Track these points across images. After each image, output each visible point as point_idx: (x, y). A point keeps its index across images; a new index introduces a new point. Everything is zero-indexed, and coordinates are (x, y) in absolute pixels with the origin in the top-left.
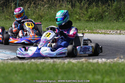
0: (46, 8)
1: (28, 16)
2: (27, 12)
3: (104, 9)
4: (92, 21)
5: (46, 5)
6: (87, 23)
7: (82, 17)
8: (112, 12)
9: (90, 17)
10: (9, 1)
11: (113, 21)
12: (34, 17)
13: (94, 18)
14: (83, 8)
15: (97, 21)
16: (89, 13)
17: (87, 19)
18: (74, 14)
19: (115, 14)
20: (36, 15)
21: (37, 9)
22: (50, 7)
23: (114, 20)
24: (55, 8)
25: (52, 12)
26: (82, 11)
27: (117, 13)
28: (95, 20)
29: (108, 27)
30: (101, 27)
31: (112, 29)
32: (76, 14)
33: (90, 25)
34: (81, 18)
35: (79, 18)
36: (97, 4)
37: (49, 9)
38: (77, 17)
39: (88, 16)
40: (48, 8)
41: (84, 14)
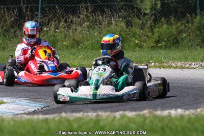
0: (84, 27)
1: (56, 41)
2: (54, 35)
3: (181, 28)
4: (161, 47)
5: (86, 24)
6: (152, 52)
7: (145, 41)
8: (192, 32)
9: (158, 42)
10: (24, 18)
11: (195, 47)
12: (65, 43)
13: (163, 43)
14: (146, 27)
15: (170, 48)
16: (156, 35)
17: (152, 45)
18: (131, 37)
19: (198, 35)
20: (68, 40)
21: (70, 31)
22: (91, 27)
23: (197, 46)
24: (100, 27)
25: (96, 35)
26: (145, 33)
27: (201, 33)
28: (166, 46)
29: (187, 58)
30: (175, 56)
31: (195, 60)
32: (134, 37)
33: (158, 54)
34: (142, 43)
35: (139, 44)
36: (168, 21)
37: (91, 30)
38: (137, 42)
39: (154, 40)
40: (88, 28)
41: (148, 37)
